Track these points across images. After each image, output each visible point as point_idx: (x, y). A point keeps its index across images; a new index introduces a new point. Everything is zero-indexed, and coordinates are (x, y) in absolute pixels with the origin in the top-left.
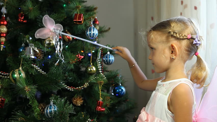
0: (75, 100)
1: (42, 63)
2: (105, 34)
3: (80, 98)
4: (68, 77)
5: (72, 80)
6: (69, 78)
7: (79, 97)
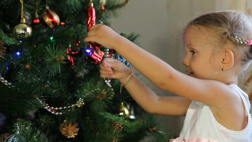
0: (65, 128)
1: (6, 65)
2: (119, 11)
3: (73, 124)
4: (51, 89)
5: (58, 94)
6: (52, 91)
7: (71, 124)
